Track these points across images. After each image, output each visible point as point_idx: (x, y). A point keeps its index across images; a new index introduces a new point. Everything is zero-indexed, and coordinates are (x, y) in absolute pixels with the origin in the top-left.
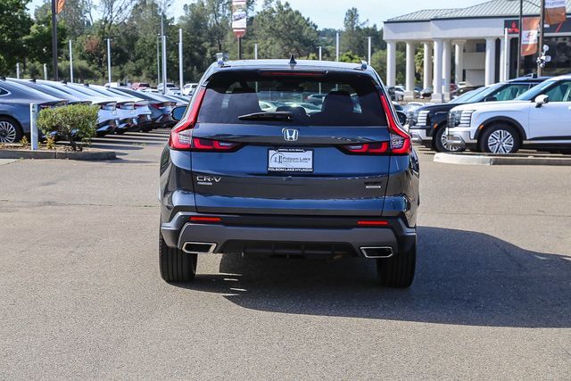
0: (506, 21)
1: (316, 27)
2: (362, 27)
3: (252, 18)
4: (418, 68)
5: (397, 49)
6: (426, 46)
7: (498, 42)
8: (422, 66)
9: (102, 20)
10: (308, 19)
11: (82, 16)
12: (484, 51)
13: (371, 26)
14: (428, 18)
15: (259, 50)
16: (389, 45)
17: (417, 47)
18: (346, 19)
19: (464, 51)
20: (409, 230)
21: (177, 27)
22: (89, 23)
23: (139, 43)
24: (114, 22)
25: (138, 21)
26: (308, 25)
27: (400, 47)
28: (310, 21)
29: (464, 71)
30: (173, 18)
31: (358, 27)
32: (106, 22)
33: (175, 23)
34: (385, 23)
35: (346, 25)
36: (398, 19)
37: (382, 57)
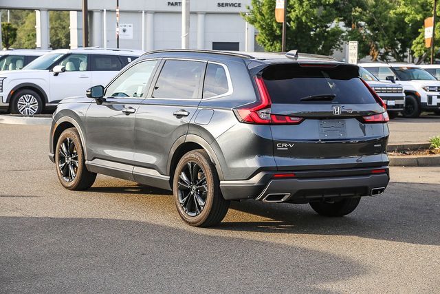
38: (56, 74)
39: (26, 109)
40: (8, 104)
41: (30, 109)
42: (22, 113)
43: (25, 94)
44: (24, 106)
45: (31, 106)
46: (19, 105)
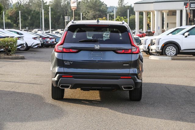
0: (184, 3)
1: (106, 5)
2: (125, 5)
3: (80, 2)
4: (148, 22)
5: (140, 15)
6: (151, 13)
7: (181, 11)
8: (150, 21)
9: (17, 3)
10: (103, 2)
11: (8, 1)
12: (176, 15)
13: (129, 5)
14: (152, 2)
15: (82, 15)
16: (136, 13)
17: (148, 13)
18: (119, 2)
19: (168, 15)
20: (139, 80)
21: (49, 6)
22: (11, 4)
23: (32, 12)
24: (22, 4)
25: (32, 3)
26: (103, 5)
27: (141, 13)
28: (104, 3)
29: (168, 23)
30: (47, 2)
31: (124, 5)
32: (18, 3)
33: (48, 4)
34: (134, 4)
35: (119, 5)
36: (140, 2)
37: (134, 18)
38: (186, 37)
39: (170, 53)
40: (161, 51)
41: (172, 53)
42: (168, 55)
43: (170, 46)
44: (169, 52)
45: (172, 52)
46: (166, 51)
